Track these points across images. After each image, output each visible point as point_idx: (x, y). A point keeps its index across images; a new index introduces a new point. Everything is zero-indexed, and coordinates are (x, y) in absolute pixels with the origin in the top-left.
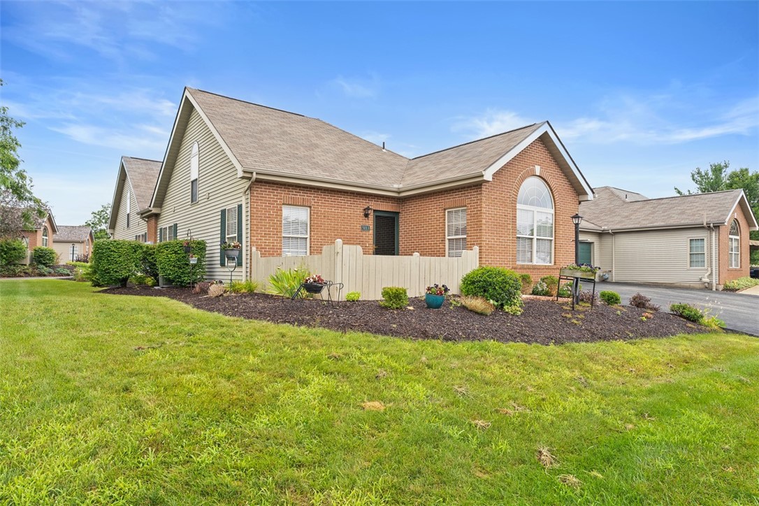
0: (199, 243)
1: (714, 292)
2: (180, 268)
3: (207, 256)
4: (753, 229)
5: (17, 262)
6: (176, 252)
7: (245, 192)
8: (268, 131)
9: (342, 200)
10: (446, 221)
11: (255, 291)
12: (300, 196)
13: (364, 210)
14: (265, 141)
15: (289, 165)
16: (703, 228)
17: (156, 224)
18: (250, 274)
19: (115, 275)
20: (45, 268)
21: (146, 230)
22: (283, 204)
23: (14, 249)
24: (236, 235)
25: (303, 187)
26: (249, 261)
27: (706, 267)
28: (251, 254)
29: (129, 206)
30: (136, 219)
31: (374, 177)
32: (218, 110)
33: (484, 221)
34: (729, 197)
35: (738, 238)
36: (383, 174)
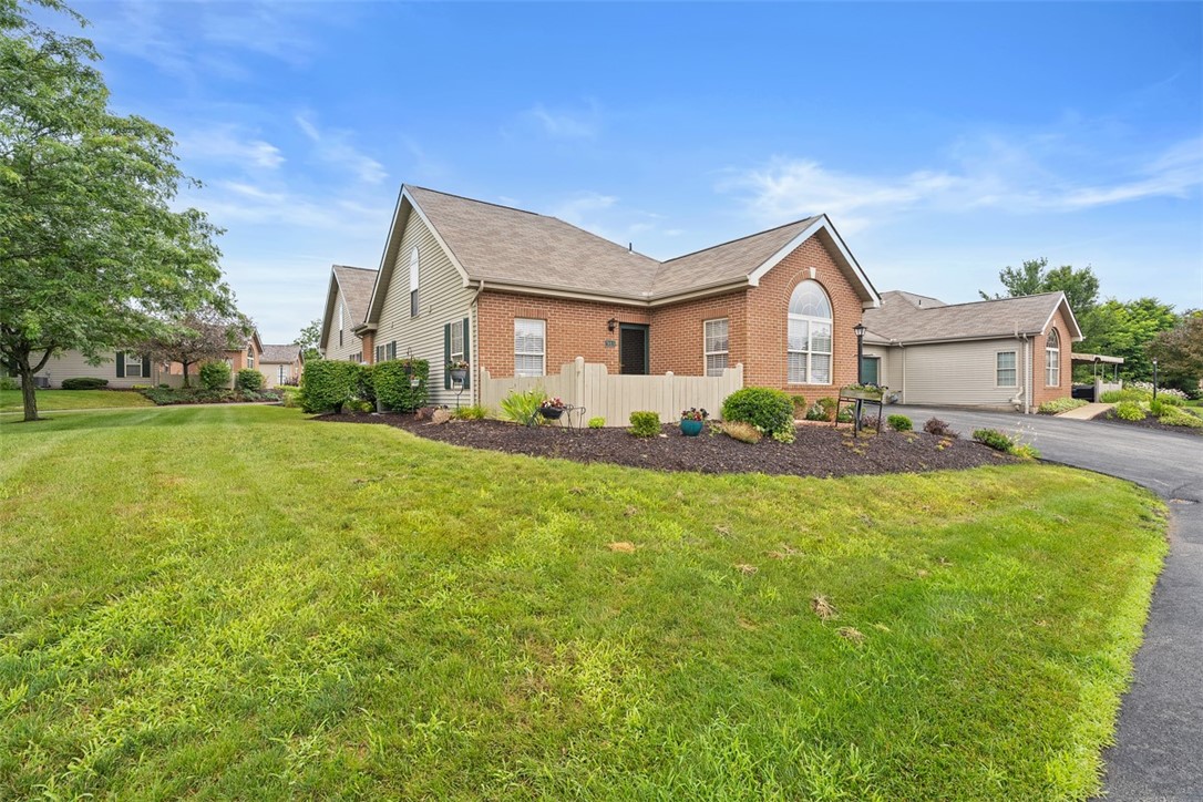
0: (421, 363)
1: (1026, 416)
2: (400, 392)
3: (430, 377)
4: (1076, 339)
5: (221, 386)
6: (395, 374)
7: (472, 304)
8: (497, 233)
9: (582, 311)
10: (705, 335)
11: (485, 417)
12: (534, 307)
13: (609, 322)
14: (493, 245)
15: (521, 271)
16: (1014, 338)
17: (372, 341)
18: (479, 398)
19: (329, 399)
20: (251, 393)
21: (361, 349)
22: (516, 317)
23: (218, 372)
24: (462, 353)
25: (538, 297)
26: (477, 383)
27: (1017, 386)
28: (479, 375)
29: (342, 322)
30: (350, 337)
31: (620, 284)
33: (749, 334)
34: (1046, 302)
35: (1057, 350)
36: (629, 280)
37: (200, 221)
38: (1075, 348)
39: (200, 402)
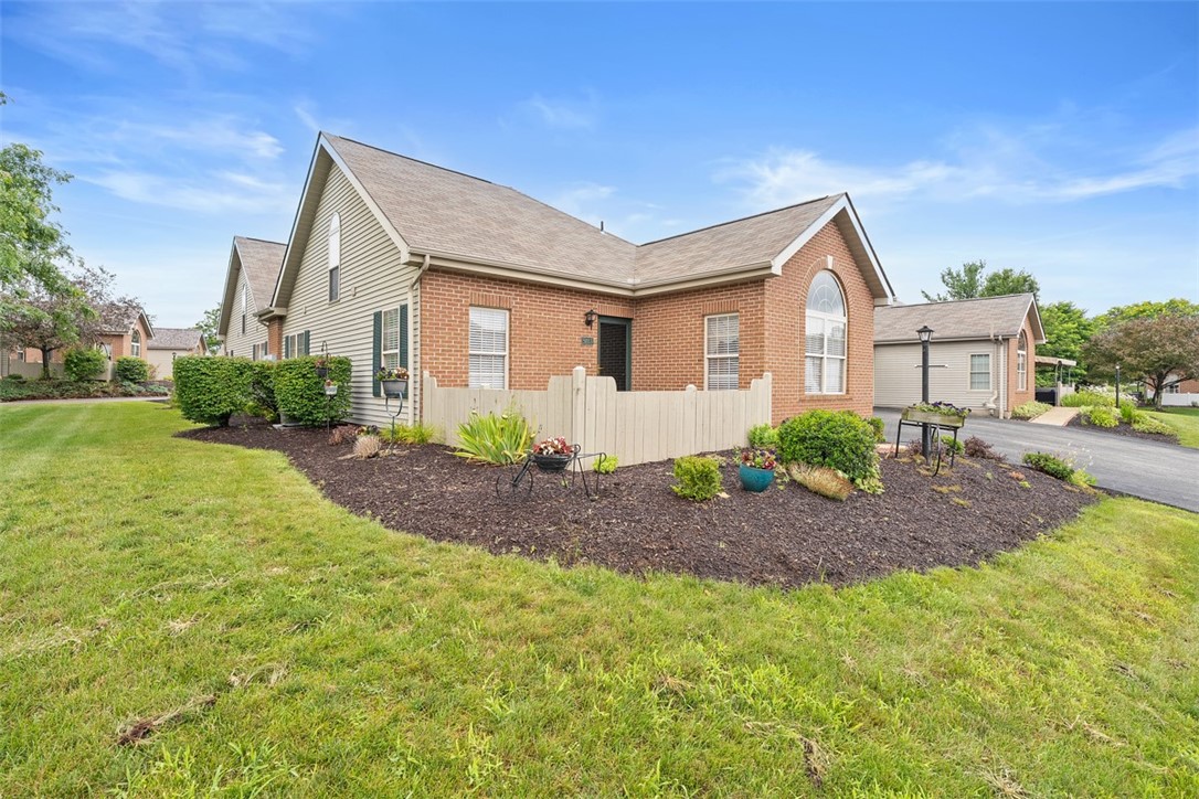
0: (340, 362)
1: (1001, 421)
2: (311, 400)
3: (353, 380)
4: (1040, 342)
5: (92, 377)
6: (304, 376)
7: (413, 286)
8: (445, 199)
9: (555, 301)
10: (706, 333)
11: (430, 441)
12: (495, 293)
13: (586, 315)
14: (440, 212)
15: (478, 246)
16: (990, 340)
17: (280, 329)
18: (421, 412)
19: (209, 410)
20: (133, 386)
21: (266, 339)
22: (471, 305)
23: (88, 360)
24: (398, 351)
25: (502, 281)
26: (418, 392)
27: (991, 390)
28: (422, 381)
29: (245, 303)
30: (253, 322)
31: (598, 267)
32: (369, 165)
33: (767, 333)
34: (1017, 303)
35: (1024, 353)
36: (608, 264)
37: (29, 163)
38: (1040, 351)
39: (62, 396)
